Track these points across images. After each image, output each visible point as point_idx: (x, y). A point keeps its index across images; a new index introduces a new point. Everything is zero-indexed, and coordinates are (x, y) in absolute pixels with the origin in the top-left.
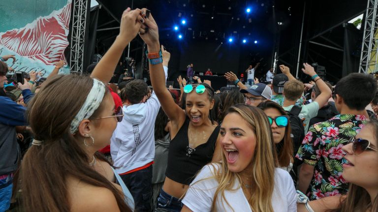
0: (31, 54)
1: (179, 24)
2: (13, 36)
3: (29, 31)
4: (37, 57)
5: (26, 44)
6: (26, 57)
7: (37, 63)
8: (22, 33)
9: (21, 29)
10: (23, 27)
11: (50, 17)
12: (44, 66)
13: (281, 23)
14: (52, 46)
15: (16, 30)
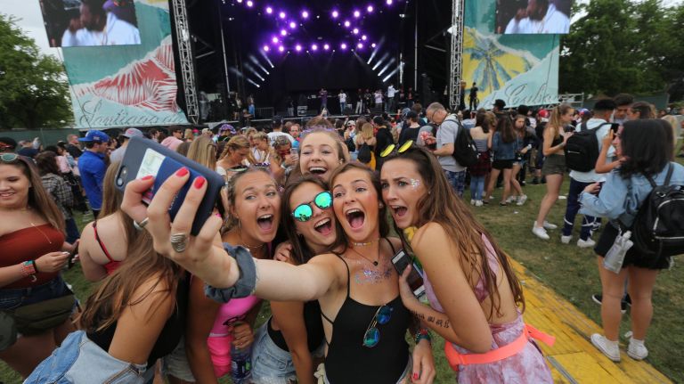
0: (135, 102)
1: (278, 34)
2: (108, 84)
3: (124, 76)
4: (143, 104)
5: (126, 92)
6: (131, 107)
7: (146, 111)
8: (116, 80)
9: (115, 76)
10: (115, 73)
11: (144, 60)
12: (156, 113)
13: (403, 16)
14: (160, 93)
15: (110, 77)
